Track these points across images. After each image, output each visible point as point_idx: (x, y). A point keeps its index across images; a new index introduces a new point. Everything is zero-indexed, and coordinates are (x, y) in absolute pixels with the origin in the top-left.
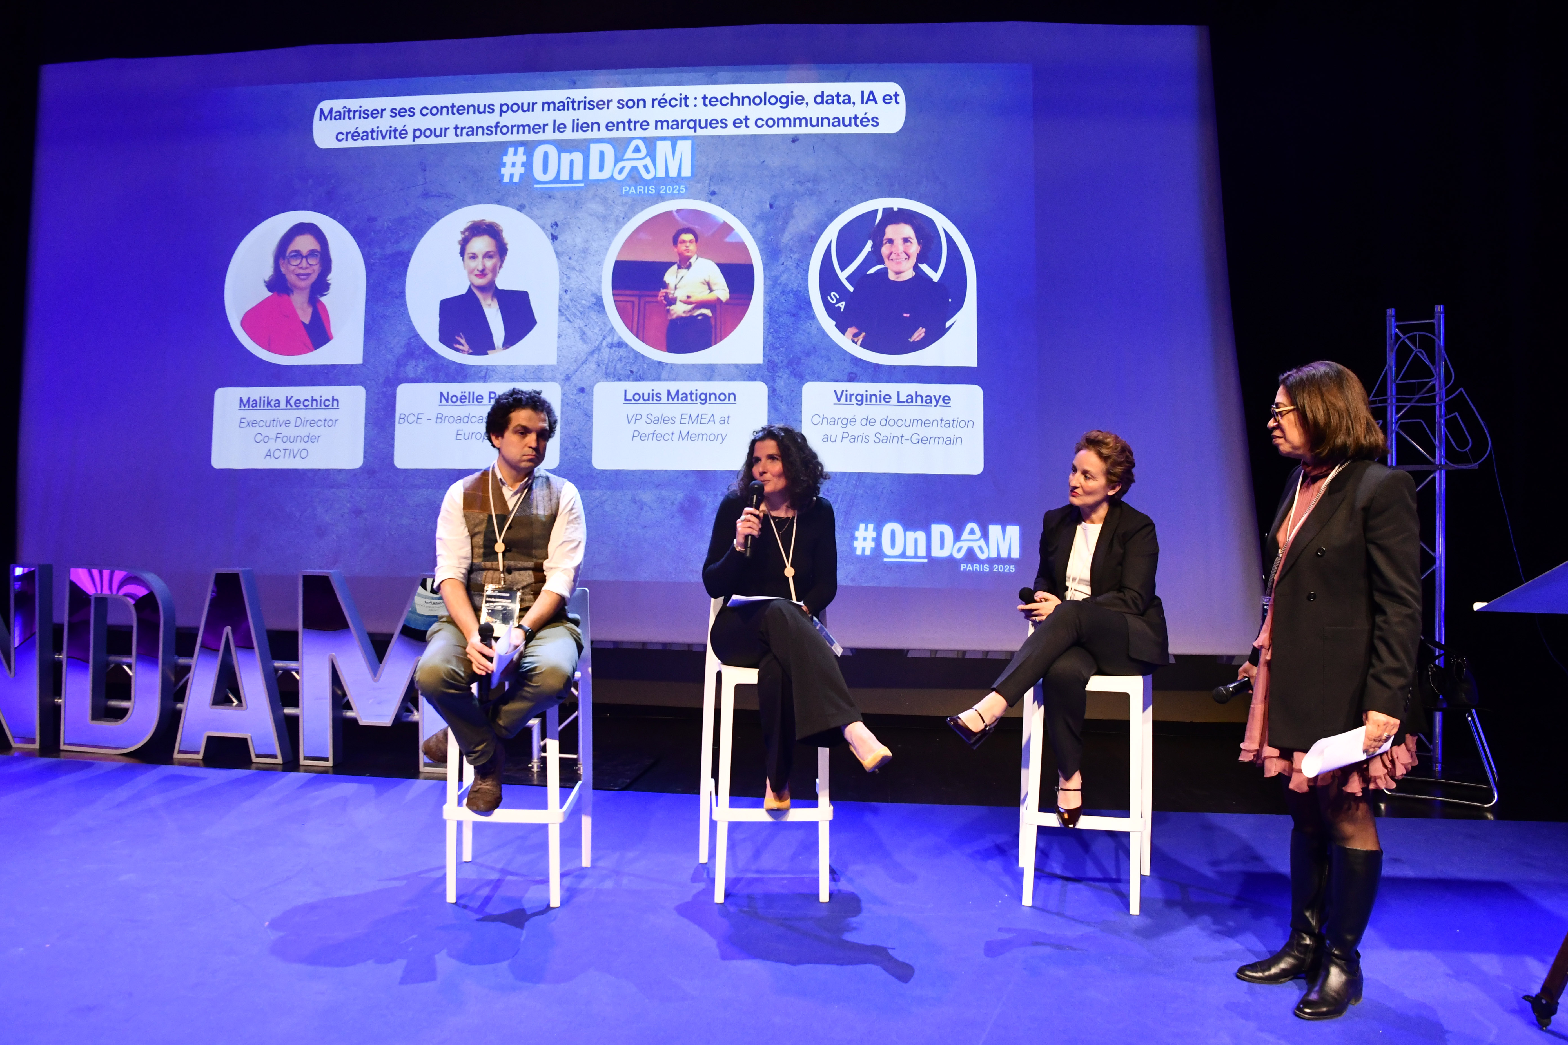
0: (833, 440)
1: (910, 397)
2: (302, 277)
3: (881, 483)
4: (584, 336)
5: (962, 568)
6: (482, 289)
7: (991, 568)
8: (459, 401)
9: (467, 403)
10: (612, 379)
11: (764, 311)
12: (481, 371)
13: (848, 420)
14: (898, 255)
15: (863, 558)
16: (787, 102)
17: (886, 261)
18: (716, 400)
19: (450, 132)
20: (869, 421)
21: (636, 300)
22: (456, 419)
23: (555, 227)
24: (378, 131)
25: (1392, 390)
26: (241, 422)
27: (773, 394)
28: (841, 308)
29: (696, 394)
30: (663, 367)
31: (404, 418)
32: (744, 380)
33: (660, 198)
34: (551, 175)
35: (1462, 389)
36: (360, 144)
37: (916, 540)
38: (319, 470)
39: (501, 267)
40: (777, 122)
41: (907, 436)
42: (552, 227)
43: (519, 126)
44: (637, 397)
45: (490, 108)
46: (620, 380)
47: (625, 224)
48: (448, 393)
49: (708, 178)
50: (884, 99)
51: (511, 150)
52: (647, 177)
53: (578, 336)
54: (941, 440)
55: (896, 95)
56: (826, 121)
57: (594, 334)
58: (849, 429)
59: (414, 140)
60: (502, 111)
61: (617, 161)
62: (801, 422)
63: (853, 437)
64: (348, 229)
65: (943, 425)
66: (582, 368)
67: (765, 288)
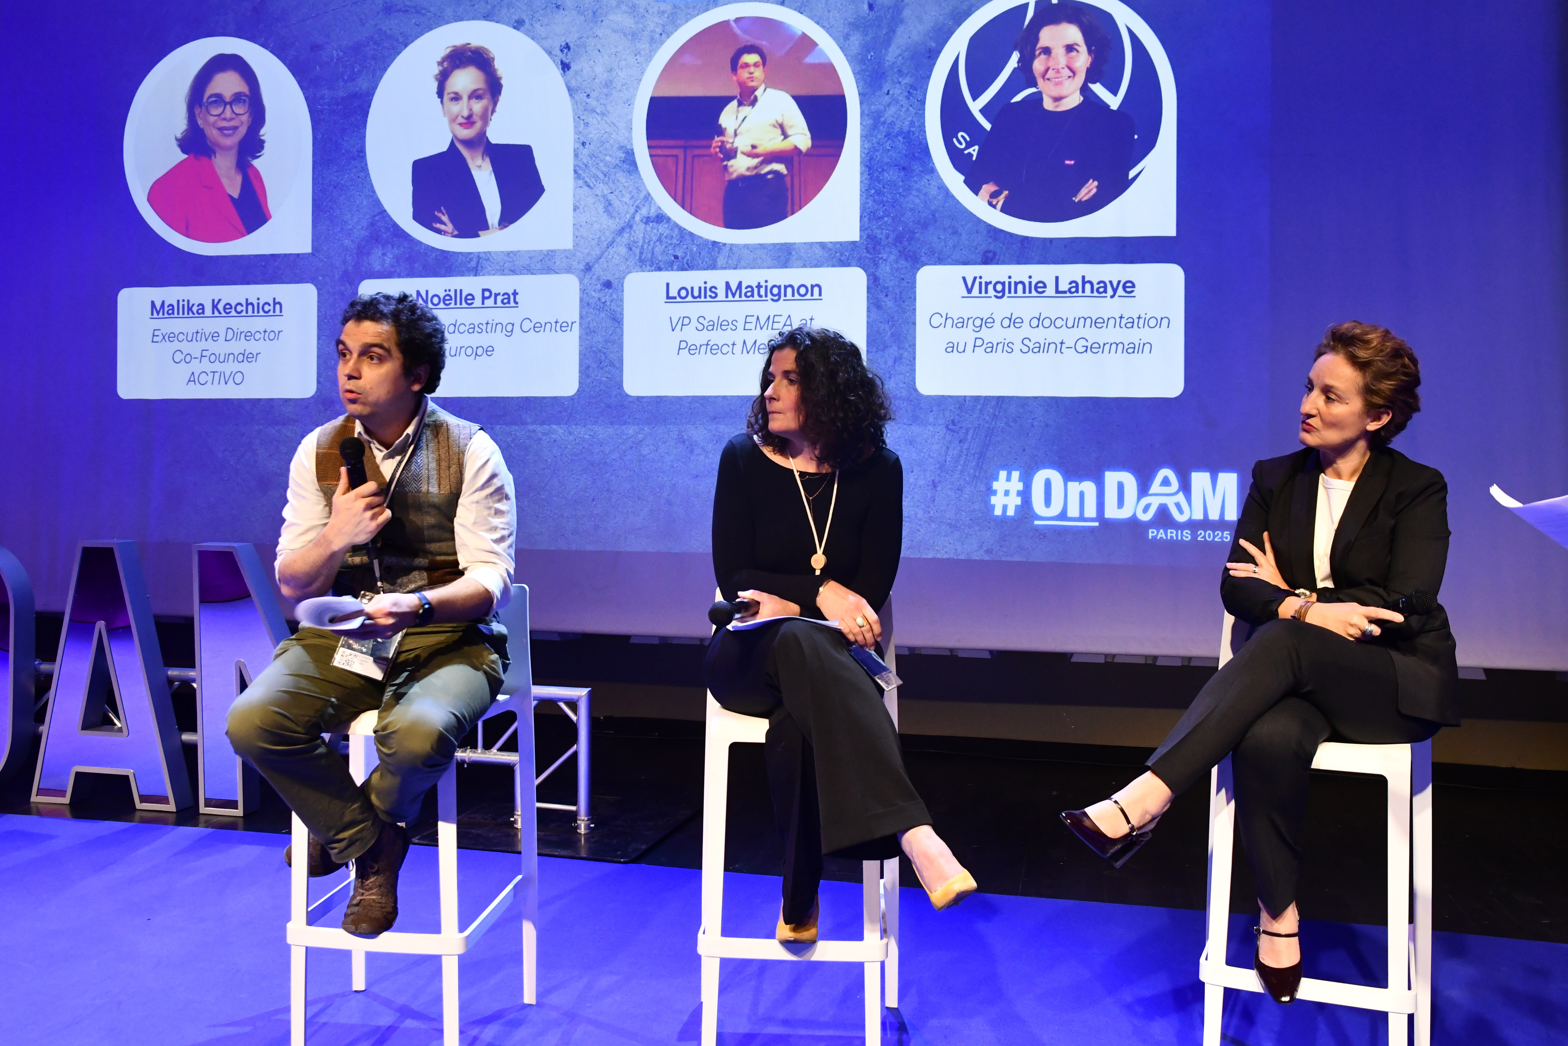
0: (961, 349)
1: (1074, 285)
2: (225, 132)
3: (1031, 412)
4: (610, 208)
5: (1150, 535)
6: (469, 143)
7: (1194, 535)
8: (442, 303)
9: (452, 305)
10: (648, 267)
11: (861, 163)
12: (471, 260)
13: (982, 320)
14: (1058, 71)
15: (1004, 520)
17: (1040, 81)
18: (793, 295)
20: (1013, 322)
21: (679, 152)
23: (566, 51)
26: (154, 335)
27: (874, 285)
28: (972, 155)
29: (766, 287)
30: (720, 249)
32: (833, 266)
33: (711, 2)
37: (1082, 495)
38: (259, 400)
39: (493, 111)
41: (1070, 342)
42: (562, 51)
44: (683, 293)
46: (660, 269)
47: (662, 42)
48: (427, 292)
53: (601, 209)
54: (1120, 346)
57: (623, 204)
58: (985, 333)
62: (914, 324)
63: (990, 345)
64: (284, 63)
65: (1123, 325)
66: (607, 252)
67: (862, 130)
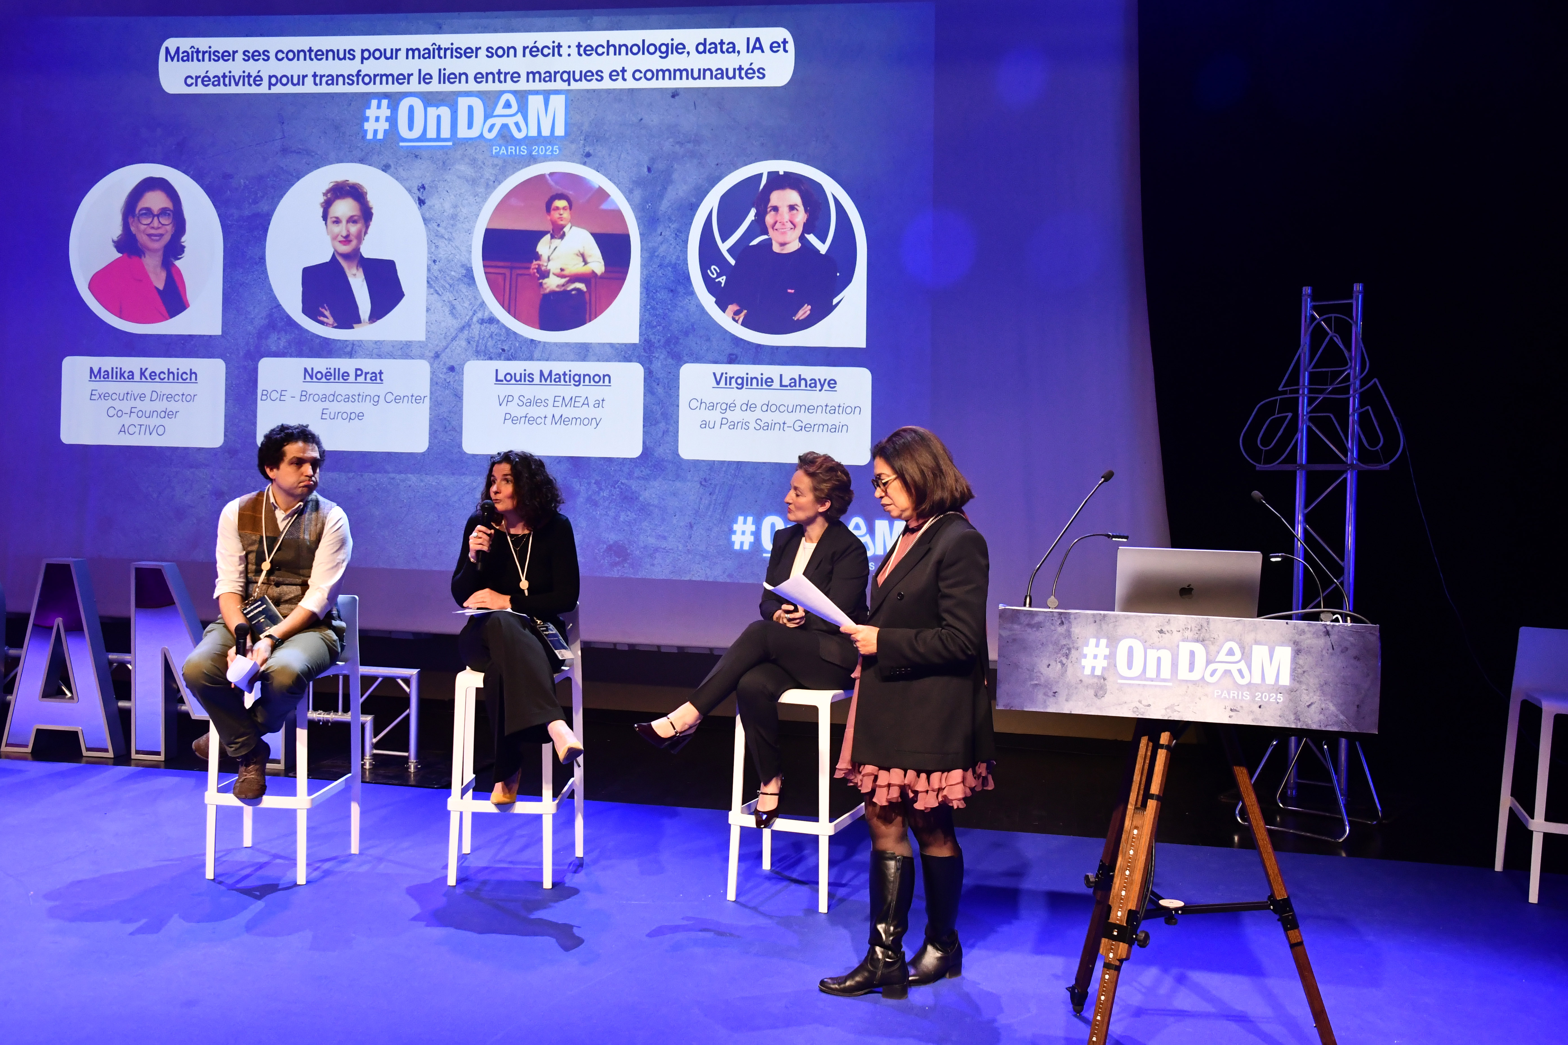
0: (711, 426)
1: (793, 381)
2: (154, 238)
3: (761, 473)
4: (454, 311)
6: (346, 256)
8: (324, 378)
9: (332, 380)
10: (482, 357)
11: (641, 285)
12: (347, 346)
13: (727, 405)
14: (783, 224)
15: (741, 553)
16: (667, 52)
17: (770, 230)
18: (590, 382)
19: (309, 80)
20: (749, 407)
21: (507, 272)
22: (321, 397)
23: (422, 190)
24: (230, 76)
25: (1305, 378)
26: (92, 395)
27: (649, 376)
28: (721, 283)
29: (570, 375)
30: (536, 345)
31: (267, 394)
32: (620, 361)
33: (532, 160)
34: (417, 132)
35: (1375, 380)
36: (211, 90)
39: (366, 233)
40: (656, 74)
41: (789, 423)
42: (419, 190)
43: (382, 76)
44: (508, 377)
45: (349, 54)
46: (491, 359)
47: (495, 188)
48: (312, 369)
49: (582, 138)
50: (771, 47)
51: (374, 103)
52: (518, 136)
53: (447, 310)
54: (826, 427)
55: (785, 42)
56: (708, 73)
57: (464, 308)
58: (729, 414)
59: (270, 89)
60: (363, 58)
61: (487, 117)
62: (678, 406)
63: (733, 423)
64: (202, 186)
65: (827, 411)
66: (451, 345)
67: (642, 261)
